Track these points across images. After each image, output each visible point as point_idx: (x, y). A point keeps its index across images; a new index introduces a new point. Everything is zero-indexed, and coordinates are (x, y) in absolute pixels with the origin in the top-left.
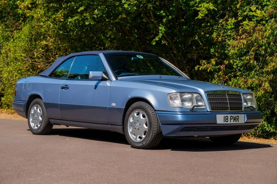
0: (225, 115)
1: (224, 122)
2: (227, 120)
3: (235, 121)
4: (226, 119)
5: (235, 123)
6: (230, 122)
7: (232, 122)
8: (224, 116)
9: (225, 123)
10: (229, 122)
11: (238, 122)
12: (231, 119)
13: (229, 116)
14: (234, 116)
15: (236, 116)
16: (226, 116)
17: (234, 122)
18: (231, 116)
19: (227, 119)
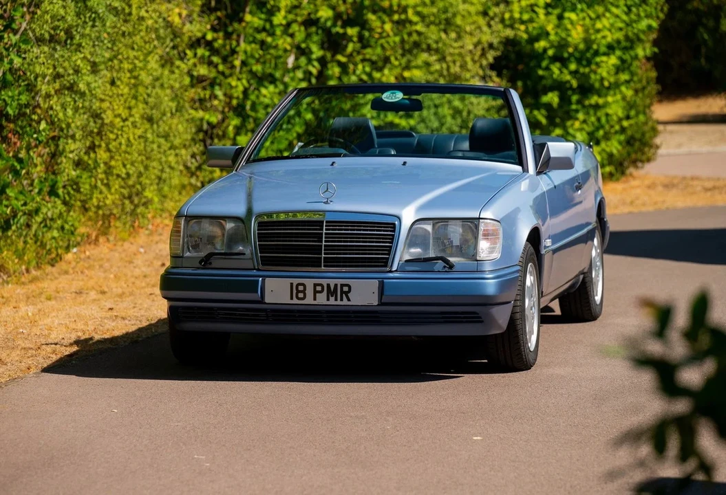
0: (296, 281)
1: (292, 298)
2: (301, 295)
3: (332, 299)
4: (298, 291)
5: (332, 301)
6: (315, 299)
7: (322, 299)
8: (292, 284)
9: (295, 301)
10: (309, 300)
11: (345, 302)
12: (316, 292)
13: (309, 283)
14: (328, 286)
15: (336, 285)
16: (298, 285)
17: (328, 299)
18: (315, 285)
19: (304, 292)
